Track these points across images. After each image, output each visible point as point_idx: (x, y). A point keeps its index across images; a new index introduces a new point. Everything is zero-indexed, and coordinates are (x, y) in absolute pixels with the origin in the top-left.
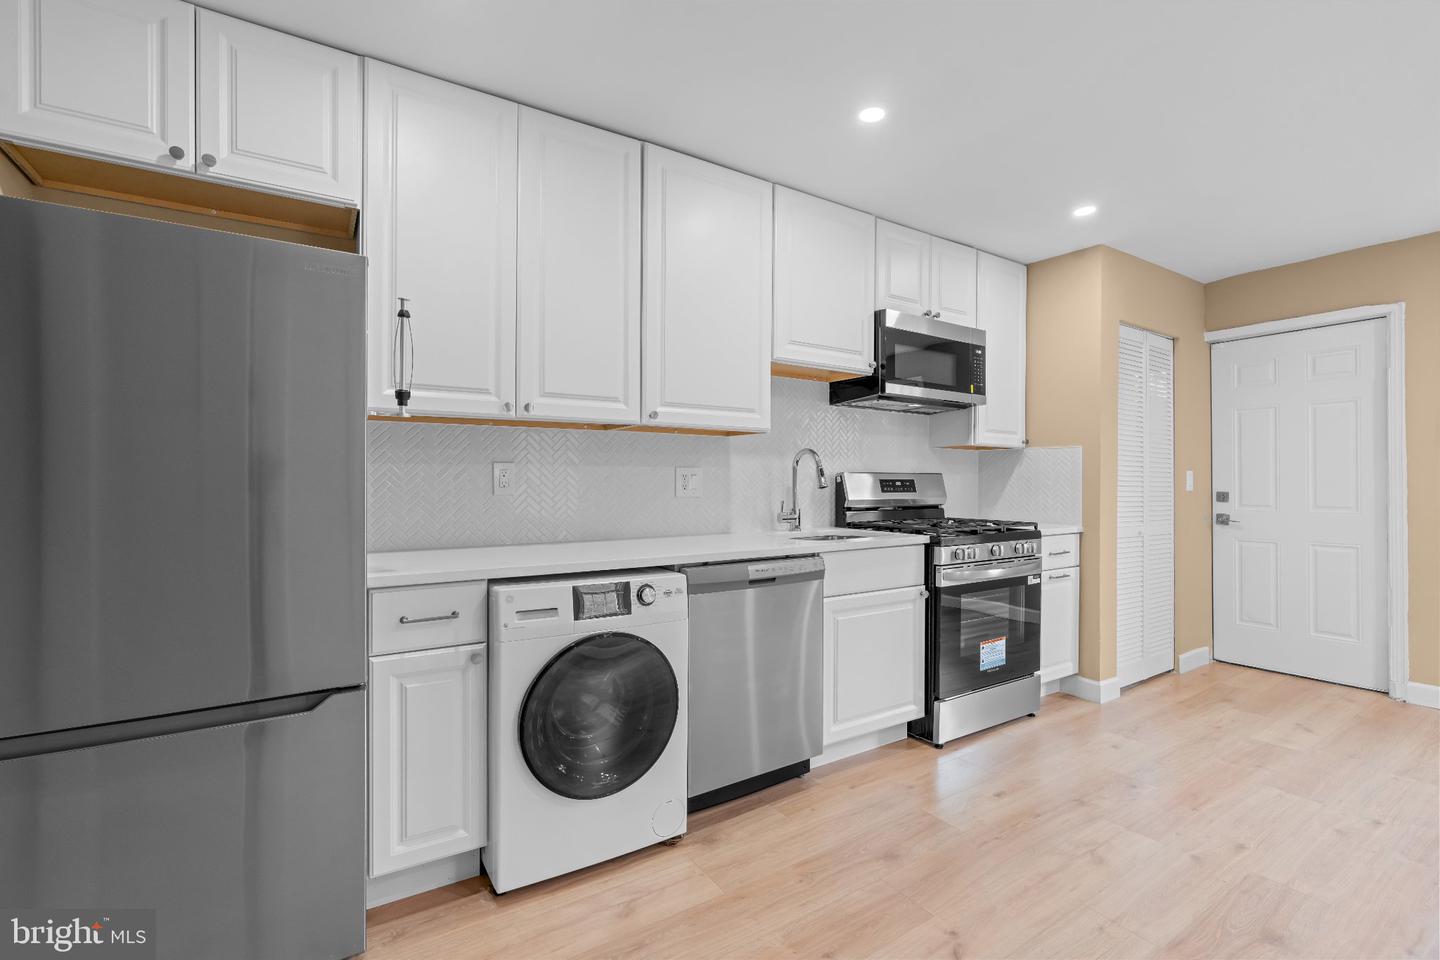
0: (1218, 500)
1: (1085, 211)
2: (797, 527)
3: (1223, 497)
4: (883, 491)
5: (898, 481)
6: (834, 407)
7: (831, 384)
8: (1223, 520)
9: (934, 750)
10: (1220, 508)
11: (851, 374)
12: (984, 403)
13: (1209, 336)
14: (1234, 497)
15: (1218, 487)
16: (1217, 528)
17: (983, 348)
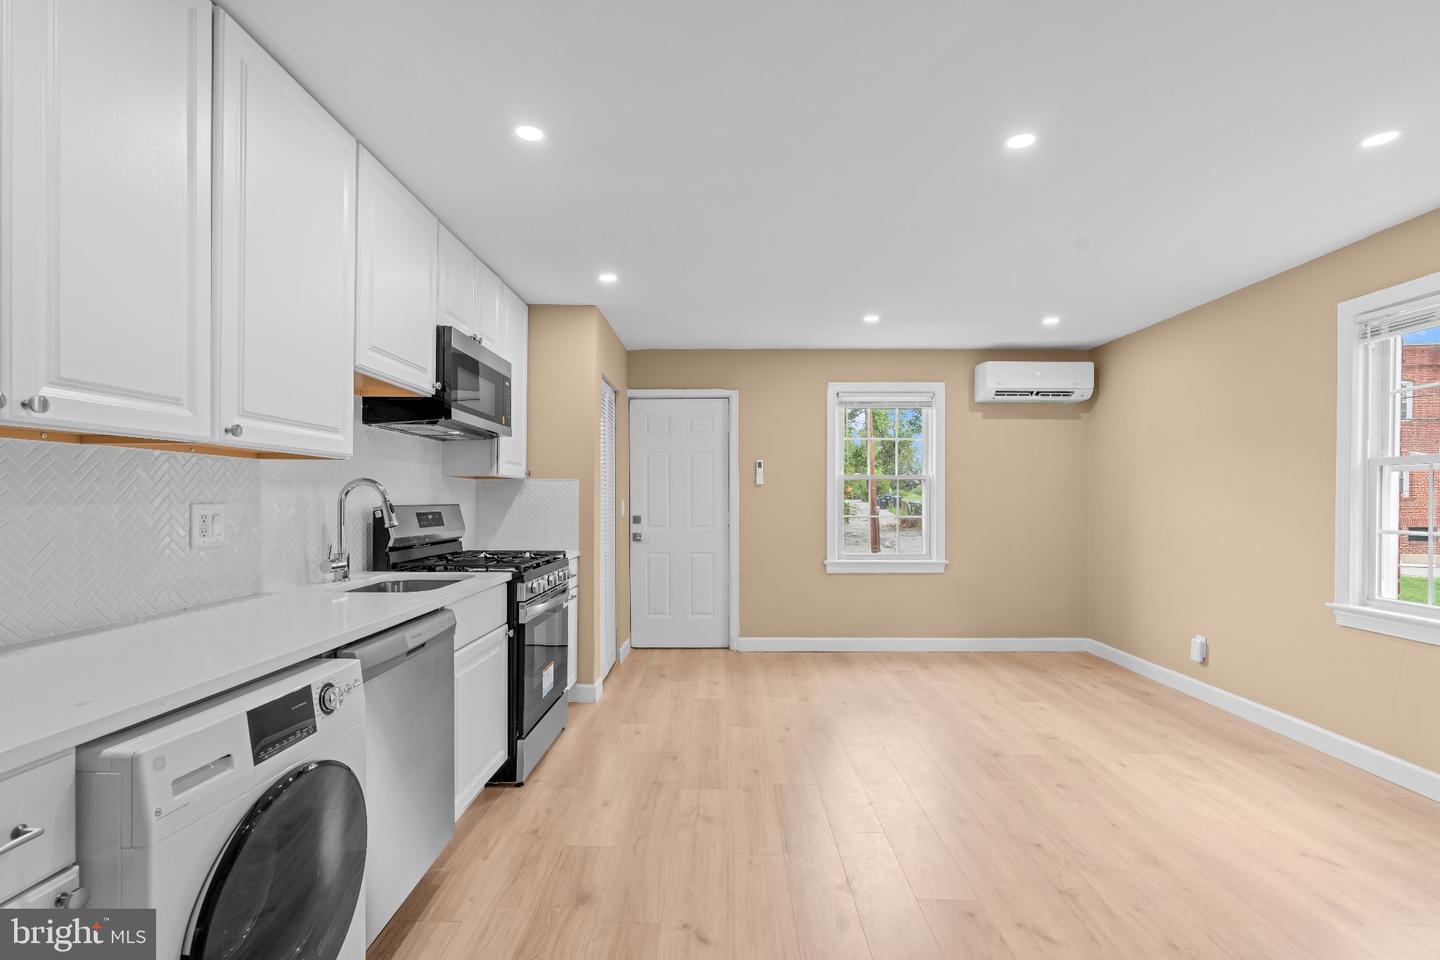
0: (634, 522)
1: (608, 278)
2: (345, 576)
3: (637, 520)
4: (421, 526)
5: (430, 513)
6: (366, 427)
7: (364, 398)
8: (636, 537)
9: (517, 789)
10: (635, 528)
11: (412, 392)
12: (509, 434)
13: (632, 393)
14: (644, 520)
15: (634, 513)
16: (633, 544)
17: (509, 380)
